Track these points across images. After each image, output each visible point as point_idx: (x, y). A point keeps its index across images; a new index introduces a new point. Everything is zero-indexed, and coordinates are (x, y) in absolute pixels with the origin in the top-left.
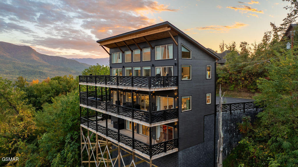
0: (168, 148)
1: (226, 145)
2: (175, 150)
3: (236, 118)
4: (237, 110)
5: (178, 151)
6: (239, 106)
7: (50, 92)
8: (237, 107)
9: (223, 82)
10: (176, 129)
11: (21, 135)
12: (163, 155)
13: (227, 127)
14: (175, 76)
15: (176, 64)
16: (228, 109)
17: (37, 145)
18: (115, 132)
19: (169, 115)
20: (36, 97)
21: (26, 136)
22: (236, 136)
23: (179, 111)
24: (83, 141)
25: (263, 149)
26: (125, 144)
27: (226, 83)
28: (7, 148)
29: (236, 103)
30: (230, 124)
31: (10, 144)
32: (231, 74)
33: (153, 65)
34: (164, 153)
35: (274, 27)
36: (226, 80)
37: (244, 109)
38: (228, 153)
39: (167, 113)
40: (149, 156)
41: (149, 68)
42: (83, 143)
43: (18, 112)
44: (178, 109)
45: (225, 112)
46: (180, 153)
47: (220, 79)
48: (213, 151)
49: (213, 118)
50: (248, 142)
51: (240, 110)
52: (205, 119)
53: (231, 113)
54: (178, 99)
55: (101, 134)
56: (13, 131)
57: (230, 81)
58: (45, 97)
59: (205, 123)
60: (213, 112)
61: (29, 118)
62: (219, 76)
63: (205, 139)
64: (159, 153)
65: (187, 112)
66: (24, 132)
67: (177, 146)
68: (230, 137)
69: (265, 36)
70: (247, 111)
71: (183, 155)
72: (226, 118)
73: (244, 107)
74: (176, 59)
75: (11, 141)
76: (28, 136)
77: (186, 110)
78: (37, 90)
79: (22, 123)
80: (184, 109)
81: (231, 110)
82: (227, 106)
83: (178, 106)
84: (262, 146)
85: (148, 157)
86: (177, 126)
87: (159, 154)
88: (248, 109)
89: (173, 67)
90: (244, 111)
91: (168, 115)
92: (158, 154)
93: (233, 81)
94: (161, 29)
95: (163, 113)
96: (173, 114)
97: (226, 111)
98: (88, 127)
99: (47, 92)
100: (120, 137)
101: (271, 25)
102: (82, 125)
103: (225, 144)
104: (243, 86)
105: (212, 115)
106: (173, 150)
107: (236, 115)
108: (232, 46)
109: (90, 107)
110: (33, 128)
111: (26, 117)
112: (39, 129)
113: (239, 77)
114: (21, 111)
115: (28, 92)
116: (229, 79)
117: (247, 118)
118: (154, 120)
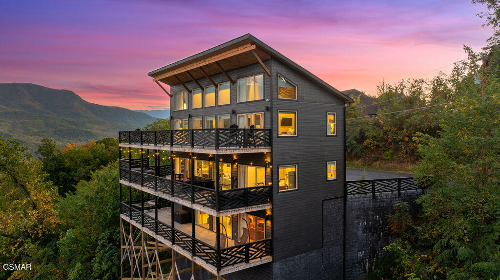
0: (252, 255)
1: (365, 253)
2: (267, 259)
3: (383, 207)
4: (385, 191)
5: (273, 261)
6: (389, 184)
7: (91, 163)
8: (385, 186)
9: (373, 146)
10: (269, 222)
11: (32, 234)
12: (242, 266)
13: (368, 221)
14: (267, 130)
15: (267, 109)
16: (369, 190)
17: (56, 250)
18: (168, 228)
19: (255, 197)
20: (68, 171)
21: (40, 235)
22: (384, 238)
23: (275, 191)
24: (124, 244)
25: (427, 261)
26: (182, 247)
27: (378, 146)
28: (8, 255)
29: (384, 180)
30: (373, 216)
31: (13, 248)
32: (386, 132)
33: (234, 112)
34: (244, 263)
35: (470, 53)
36: (378, 141)
37: (399, 190)
38: (370, 268)
39: (250, 193)
40: (216, 269)
41: (228, 117)
42: (124, 247)
43: (28, 194)
44: (271, 187)
45: (363, 195)
46: (277, 266)
47: (368, 141)
48: (342, 263)
49: (342, 205)
50: (399, 248)
51: (392, 191)
52: (325, 207)
53: (374, 197)
54: (272, 170)
55: (149, 230)
56: (19, 226)
57: (384, 143)
58: (82, 171)
59: (325, 213)
60: (341, 194)
61: (46, 204)
62: (366, 134)
63: (325, 241)
64: (235, 263)
65: (291, 192)
66: (37, 227)
67: (270, 252)
68: (374, 239)
69: (455, 68)
70: (405, 194)
71: (282, 269)
72: (364, 206)
73: (399, 186)
74: (267, 100)
75: (16, 243)
76: (44, 234)
77: (288, 188)
78: (72, 159)
79: (34, 212)
80: (283, 188)
81: (373, 192)
82: (366, 185)
83: (272, 181)
84: (426, 256)
85: (211, 269)
86: (270, 218)
87: (235, 266)
88: (406, 190)
89: (263, 113)
90: (400, 194)
91: (252, 198)
92: (233, 265)
93: (390, 143)
95: (243, 194)
96: (263, 195)
97: (366, 193)
98: (131, 219)
99: (87, 162)
100: (175, 236)
101: (465, 49)
102: (123, 216)
103: (363, 252)
104: (407, 152)
105: (339, 200)
106: (263, 258)
107: (384, 201)
109: (133, 185)
110: (52, 221)
111: (41, 203)
112: (63, 222)
113: (400, 137)
114: (33, 193)
115: (55, 163)
116: (383, 140)
117: (401, 206)
118: (224, 205)
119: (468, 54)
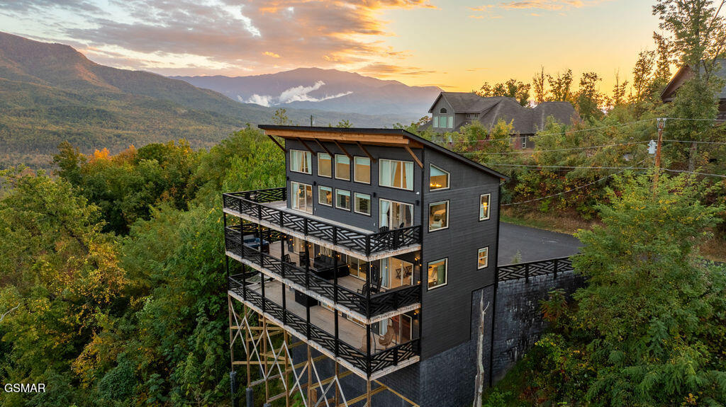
0: (400, 357)
1: (515, 341)
2: (415, 359)
3: (537, 291)
4: (540, 274)
5: (420, 361)
6: (545, 266)
7: (143, 189)
8: (540, 268)
9: (527, 193)
10: (416, 321)
11: (97, 298)
12: (391, 370)
13: (519, 308)
14: (417, 227)
15: (418, 202)
16: (522, 274)
17: (135, 322)
18: (301, 321)
19: (404, 299)
20: (111, 199)
21: (108, 300)
22: (536, 323)
23: (424, 289)
24: (234, 323)
25: (579, 357)
26: (321, 345)
27: (532, 193)
28: (72, 324)
29: (540, 262)
30: (525, 301)
31: (78, 317)
32: (543, 177)
33: (375, 195)
34: (393, 367)
35: (661, 44)
36: (533, 187)
37: (555, 272)
38: (519, 357)
39: (399, 295)
40: (366, 375)
41: (368, 197)
42: (234, 327)
43: (86, 249)
44: (421, 286)
45: (515, 281)
46: (424, 365)
47: (520, 186)
48: (490, 354)
49: (492, 293)
50: (552, 344)
51: (547, 273)
52: (474, 298)
53: (527, 281)
54: (421, 268)
55: (273, 318)
56: (79, 289)
57: (541, 191)
58: (131, 200)
59: (474, 304)
60: (491, 281)
61: (110, 260)
62: (519, 178)
63: (472, 333)
64: (385, 367)
65: (439, 289)
66: (103, 291)
67: (418, 352)
68: (525, 325)
69: (641, 61)
70: (561, 275)
71: (428, 367)
72: (516, 292)
73: (556, 267)
74: (418, 193)
75: (79, 311)
76: (111, 298)
77: (436, 285)
78: (113, 182)
79: (96, 272)
80: (432, 284)
81: (527, 276)
82: (519, 269)
83: (421, 280)
84: (579, 352)
85: (363, 375)
86: (418, 317)
87: (385, 370)
88: (563, 272)
89: (412, 206)
90: (556, 276)
91: (401, 299)
92: (382, 369)
93: (548, 192)
94: (391, 137)
95: (393, 297)
96: (412, 295)
97: (518, 278)
98: (245, 299)
99: (136, 187)
100: (310, 330)
101: (654, 37)
102: (231, 293)
103: (512, 340)
104: (567, 204)
105: (490, 287)
106: (410, 359)
107: (538, 285)
108: (563, 81)
109: (247, 262)
110: (120, 282)
111: (104, 260)
112: (133, 283)
113: (560, 186)
114: (92, 247)
115: (92, 188)
116: (538, 187)
117: (557, 294)
118: (375, 311)
119: (658, 45)
